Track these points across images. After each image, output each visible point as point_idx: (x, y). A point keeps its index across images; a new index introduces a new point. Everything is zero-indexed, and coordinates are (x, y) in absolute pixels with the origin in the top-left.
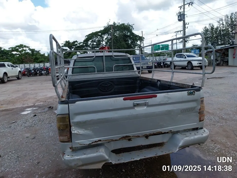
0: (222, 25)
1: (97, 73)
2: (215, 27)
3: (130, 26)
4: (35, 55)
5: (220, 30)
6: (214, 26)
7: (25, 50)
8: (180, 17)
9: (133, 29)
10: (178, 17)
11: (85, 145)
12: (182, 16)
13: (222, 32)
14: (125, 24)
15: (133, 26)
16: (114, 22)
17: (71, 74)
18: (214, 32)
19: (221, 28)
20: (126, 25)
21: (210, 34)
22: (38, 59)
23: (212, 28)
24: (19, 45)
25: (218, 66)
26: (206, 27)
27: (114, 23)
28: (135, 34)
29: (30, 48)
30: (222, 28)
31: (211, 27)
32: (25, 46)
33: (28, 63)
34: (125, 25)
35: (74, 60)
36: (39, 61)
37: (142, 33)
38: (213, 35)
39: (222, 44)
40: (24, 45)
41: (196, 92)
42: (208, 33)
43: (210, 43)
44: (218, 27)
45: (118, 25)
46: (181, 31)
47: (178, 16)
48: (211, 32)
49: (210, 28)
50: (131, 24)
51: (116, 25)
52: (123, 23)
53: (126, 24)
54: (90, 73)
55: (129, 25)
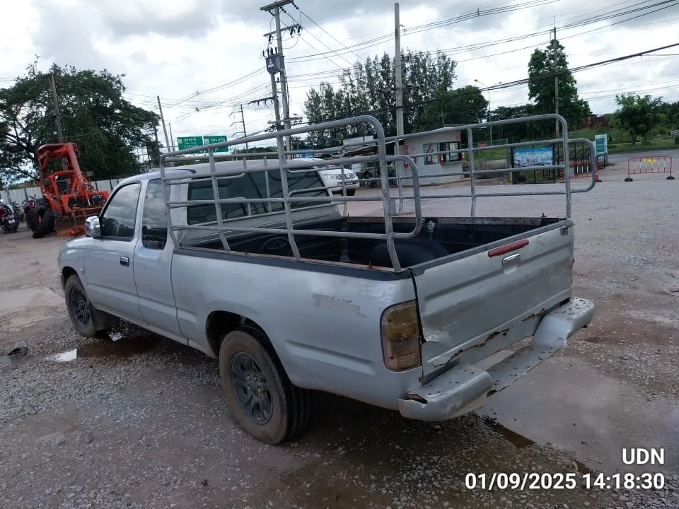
0: (350, 87)
1: (252, 216)
2: (335, 91)
3: (113, 79)
5: (347, 100)
6: (332, 89)
8: (274, 62)
9: (124, 88)
10: (268, 63)
11: (442, 366)
12: (277, 60)
13: (351, 104)
14: (95, 73)
15: (123, 80)
16: (55, 66)
17: (186, 224)
18: (335, 104)
19: (348, 93)
20: (99, 75)
21: (326, 109)
23: (329, 94)
25: (372, 188)
26: (313, 92)
27: (56, 69)
28: (132, 106)
30: (350, 94)
31: (327, 92)
34: (96, 76)
35: (187, 185)
37: (159, 102)
38: (333, 112)
39: (354, 136)
42: (320, 105)
43: (328, 132)
44: (341, 92)
45: (71, 75)
46: (265, 100)
47: (267, 60)
48: (327, 105)
49: (325, 93)
50: (114, 75)
51: (63, 75)
52: (87, 70)
53: (98, 73)
54: (237, 219)
55: (109, 78)
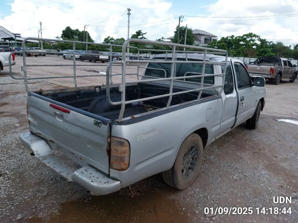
4: (264, 48)
7: (253, 41)
22: (266, 53)
24: (248, 33)
29: (260, 37)
32: (255, 36)
33: (249, 57)
36: (266, 55)
40: (253, 33)
41: (102, 124)
